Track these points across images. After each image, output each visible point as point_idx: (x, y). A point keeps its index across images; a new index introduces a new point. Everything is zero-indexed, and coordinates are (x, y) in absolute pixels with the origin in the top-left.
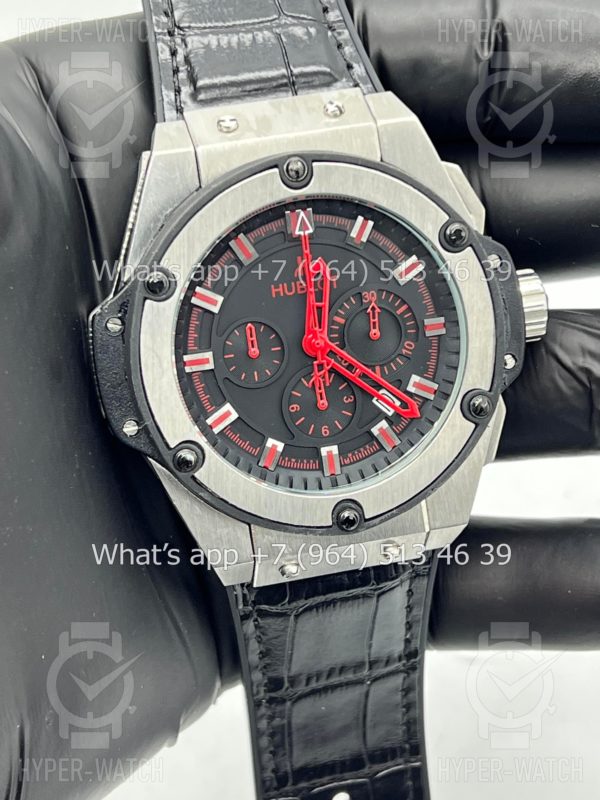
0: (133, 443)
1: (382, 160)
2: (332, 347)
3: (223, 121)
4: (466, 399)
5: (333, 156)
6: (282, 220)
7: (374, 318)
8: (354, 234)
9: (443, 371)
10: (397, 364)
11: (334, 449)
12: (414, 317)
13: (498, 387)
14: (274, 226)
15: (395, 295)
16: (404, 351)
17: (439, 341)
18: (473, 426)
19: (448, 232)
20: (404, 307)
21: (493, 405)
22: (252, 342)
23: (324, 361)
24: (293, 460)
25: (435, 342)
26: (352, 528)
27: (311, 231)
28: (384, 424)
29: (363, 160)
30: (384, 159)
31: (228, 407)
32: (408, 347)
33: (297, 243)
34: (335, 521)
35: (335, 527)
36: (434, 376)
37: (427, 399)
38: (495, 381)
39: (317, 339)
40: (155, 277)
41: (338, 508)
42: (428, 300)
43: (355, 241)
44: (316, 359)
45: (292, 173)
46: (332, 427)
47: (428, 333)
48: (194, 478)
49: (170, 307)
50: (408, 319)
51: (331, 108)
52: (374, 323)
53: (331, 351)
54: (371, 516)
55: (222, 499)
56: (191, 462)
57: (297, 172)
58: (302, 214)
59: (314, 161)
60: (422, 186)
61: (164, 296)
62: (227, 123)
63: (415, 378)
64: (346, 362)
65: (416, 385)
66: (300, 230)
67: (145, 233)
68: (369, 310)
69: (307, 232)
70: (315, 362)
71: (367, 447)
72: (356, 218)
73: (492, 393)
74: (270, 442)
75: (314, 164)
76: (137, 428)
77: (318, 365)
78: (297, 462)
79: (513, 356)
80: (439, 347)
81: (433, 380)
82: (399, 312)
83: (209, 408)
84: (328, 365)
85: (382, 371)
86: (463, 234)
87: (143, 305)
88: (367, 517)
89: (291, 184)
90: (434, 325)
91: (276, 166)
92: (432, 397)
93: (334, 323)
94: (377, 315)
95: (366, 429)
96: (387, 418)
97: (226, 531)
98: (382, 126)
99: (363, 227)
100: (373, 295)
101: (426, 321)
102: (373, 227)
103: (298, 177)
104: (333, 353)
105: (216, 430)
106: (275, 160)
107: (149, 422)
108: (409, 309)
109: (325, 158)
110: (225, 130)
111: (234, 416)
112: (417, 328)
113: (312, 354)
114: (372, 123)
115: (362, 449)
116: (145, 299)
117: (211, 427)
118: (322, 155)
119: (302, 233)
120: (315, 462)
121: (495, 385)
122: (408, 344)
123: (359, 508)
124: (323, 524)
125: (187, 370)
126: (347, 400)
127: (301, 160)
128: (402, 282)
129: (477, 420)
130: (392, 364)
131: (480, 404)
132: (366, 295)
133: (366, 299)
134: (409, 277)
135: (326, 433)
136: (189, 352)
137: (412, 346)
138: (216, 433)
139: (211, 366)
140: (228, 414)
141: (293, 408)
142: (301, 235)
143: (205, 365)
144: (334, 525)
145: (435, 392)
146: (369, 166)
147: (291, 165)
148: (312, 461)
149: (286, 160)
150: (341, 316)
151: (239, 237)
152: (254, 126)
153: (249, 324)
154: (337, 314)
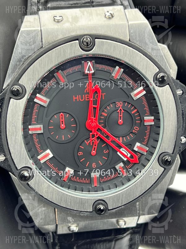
1: (129, 41)
2: (100, 126)
3: (56, 17)
4: (161, 156)
5: (105, 36)
6: (80, 65)
7: (121, 115)
8: (113, 75)
9: (151, 142)
10: (130, 137)
11: (97, 174)
12: (139, 115)
13: (176, 152)
14: (76, 68)
15: (131, 104)
16: (134, 131)
17: (151, 127)
18: (164, 169)
19: (158, 77)
20: (136, 110)
21: (174, 160)
22: (62, 121)
23: (95, 133)
24: (78, 178)
25: (149, 128)
26: (102, 213)
27: (93, 71)
28: (122, 165)
29: (120, 39)
30: (130, 40)
31: (48, 151)
32: (136, 129)
33: (87, 77)
34: (94, 209)
35: (94, 212)
36: (147, 144)
37: (143, 154)
38: (175, 149)
39: (92, 123)
40: (16, 88)
41: (96, 203)
42: (147, 108)
43: (114, 78)
44: (91, 132)
45: (85, 43)
46: (97, 164)
47: (146, 124)
48: (28, 184)
49: (22, 103)
50: (137, 116)
51: (108, 14)
52: (121, 117)
53: (99, 128)
54: (111, 208)
55: (41, 195)
56: (27, 177)
57: (87, 43)
58: (89, 63)
59: (96, 38)
60: (147, 54)
61: (19, 97)
62: (58, 18)
63: (138, 144)
64: (105, 134)
65: (138, 147)
66: (88, 71)
67: (14, 67)
68: (119, 111)
69: (91, 72)
70: (91, 133)
72: (115, 67)
73: (174, 155)
74: (67, 169)
75: (96, 40)
76: (5, 158)
77: (92, 135)
79: (185, 137)
80: (150, 130)
81: (147, 145)
82: (133, 112)
83: (40, 151)
84: (97, 135)
85: (123, 140)
86: (165, 78)
87: (9, 101)
88: (109, 209)
89: (84, 48)
90: (149, 120)
91: (77, 40)
92: (145, 153)
93: (101, 115)
94: (122, 113)
95: (113, 166)
96: (123, 162)
97: (44, 209)
98: (131, 24)
99: (118, 71)
100: (121, 104)
101: (145, 117)
102: (123, 72)
103: (88, 45)
104: (99, 129)
105: (42, 162)
106: (77, 36)
107: (8, 157)
108: (138, 112)
109: (102, 37)
110: (56, 21)
111: (51, 155)
112: (141, 121)
113: (90, 130)
114: (126, 22)
116: (11, 98)
117: (40, 160)
118: (100, 36)
119: (89, 72)
120: (88, 180)
121: (175, 151)
122: (136, 128)
123: (106, 204)
124: (88, 211)
125: (30, 132)
126: (105, 151)
127: (90, 37)
128: (135, 98)
129: (165, 167)
130: (128, 136)
131: (167, 159)
132: (117, 103)
133: (118, 105)
134: (138, 96)
135: (94, 166)
136: (32, 124)
137: (137, 129)
138: (42, 163)
139: (42, 132)
140: (48, 155)
141: (79, 154)
142: (88, 73)
143: (39, 131)
144: (93, 211)
145: (147, 151)
146: (122, 43)
147: (85, 39)
148: (86, 179)
149: (83, 37)
150: (105, 112)
151: (59, 72)
152: (70, 20)
153: (62, 113)
154: (103, 111)
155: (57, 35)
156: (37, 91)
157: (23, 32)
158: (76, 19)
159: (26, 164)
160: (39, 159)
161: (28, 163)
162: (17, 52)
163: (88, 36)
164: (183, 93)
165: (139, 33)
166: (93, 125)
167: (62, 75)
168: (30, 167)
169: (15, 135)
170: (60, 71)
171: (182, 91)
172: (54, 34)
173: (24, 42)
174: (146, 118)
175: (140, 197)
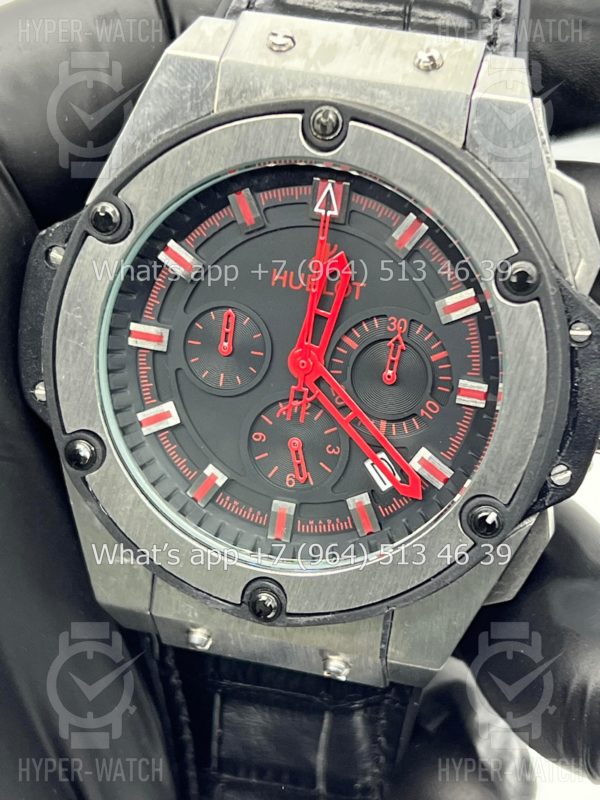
0: (40, 411)
1: (464, 147)
2: (325, 374)
3: (276, 35)
4: (470, 505)
6: (310, 188)
7: (394, 355)
8: (396, 235)
9: (466, 456)
10: (410, 426)
11: (290, 507)
12: (451, 371)
14: (297, 193)
15: (434, 334)
16: (422, 411)
17: (475, 414)
18: (472, 543)
20: (444, 354)
22: (227, 333)
23: (306, 390)
24: (236, 503)
25: (468, 417)
26: (267, 617)
27: (336, 213)
28: (365, 498)
30: (467, 146)
31: (169, 406)
32: (431, 408)
33: (316, 223)
34: (245, 600)
35: (244, 608)
36: (454, 459)
37: (432, 487)
38: (517, 496)
40: (104, 208)
41: (255, 584)
42: (476, 356)
43: (396, 244)
45: (318, 127)
47: (461, 400)
48: (84, 479)
50: (444, 372)
52: (393, 362)
53: (322, 379)
54: (294, 611)
56: (85, 458)
57: (324, 127)
58: (330, 187)
59: (354, 119)
61: (109, 238)
62: (280, 40)
63: (424, 453)
64: (340, 400)
65: (424, 463)
66: (322, 207)
68: (391, 342)
69: (329, 213)
70: (293, 387)
71: (337, 520)
72: (407, 214)
73: (508, 509)
74: (210, 470)
75: (352, 123)
76: (45, 393)
77: (295, 391)
78: (240, 506)
79: (569, 469)
80: (472, 422)
81: (449, 464)
82: (434, 358)
83: (148, 400)
84: (310, 396)
85: (389, 429)
86: (530, 280)
87: (83, 242)
88: (289, 610)
89: (315, 140)
90: (471, 391)
91: (301, 112)
92: (439, 485)
93: (340, 343)
94: (399, 351)
95: (339, 496)
98: (478, 100)
99: (413, 229)
100: (402, 324)
101: (461, 381)
102: (426, 233)
103: (324, 135)
104: (322, 381)
105: (147, 430)
106: (303, 102)
108: (448, 360)
109: (371, 121)
111: (174, 420)
112: (452, 390)
114: (466, 92)
115: (329, 521)
116: (87, 234)
117: (141, 424)
118: (367, 114)
119: (323, 212)
120: (262, 515)
122: (430, 405)
123: (283, 595)
124: (228, 599)
125: (132, 341)
126: (330, 449)
127: (336, 112)
128: (444, 319)
129: (476, 537)
130: (404, 423)
131: (486, 517)
132: (393, 321)
133: (392, 327)
134: (455, 316)
135: (290, 483)
136: (143, 320)
137: (435, 409)
138: (145, 433)
139: (163, 347)
140: (166, 415)
141: (257, 437)
142: (320, 214)
143: (155, 343)
144: (244, 605)
145: (446, 481)
146: (427, 147)
147: (320, 115)
148: (259, 513)
149: (317, 108)
150: (354, 339)
151: (243, 192)
152: (312, 52)
153: (230, 310)
154: (348, 333)
155: (261, 87)
156: (174, 232)
157: (172, 59)
158: (329, 52)
159: (90, 423)
160: (140, 422)
161: (96, 423)
162: (142, 111)
163: (332, 109)
164: (591, 336)
165: (496, 132)
166: (303, 364)
167: (251, 204)
168: (99, 434)
169: (77, 338)
170: (246, 192)
171: (590, 329)
172: (251, 83)
173: (166, 89)
174: (463, 383)
175: (385, 604)
